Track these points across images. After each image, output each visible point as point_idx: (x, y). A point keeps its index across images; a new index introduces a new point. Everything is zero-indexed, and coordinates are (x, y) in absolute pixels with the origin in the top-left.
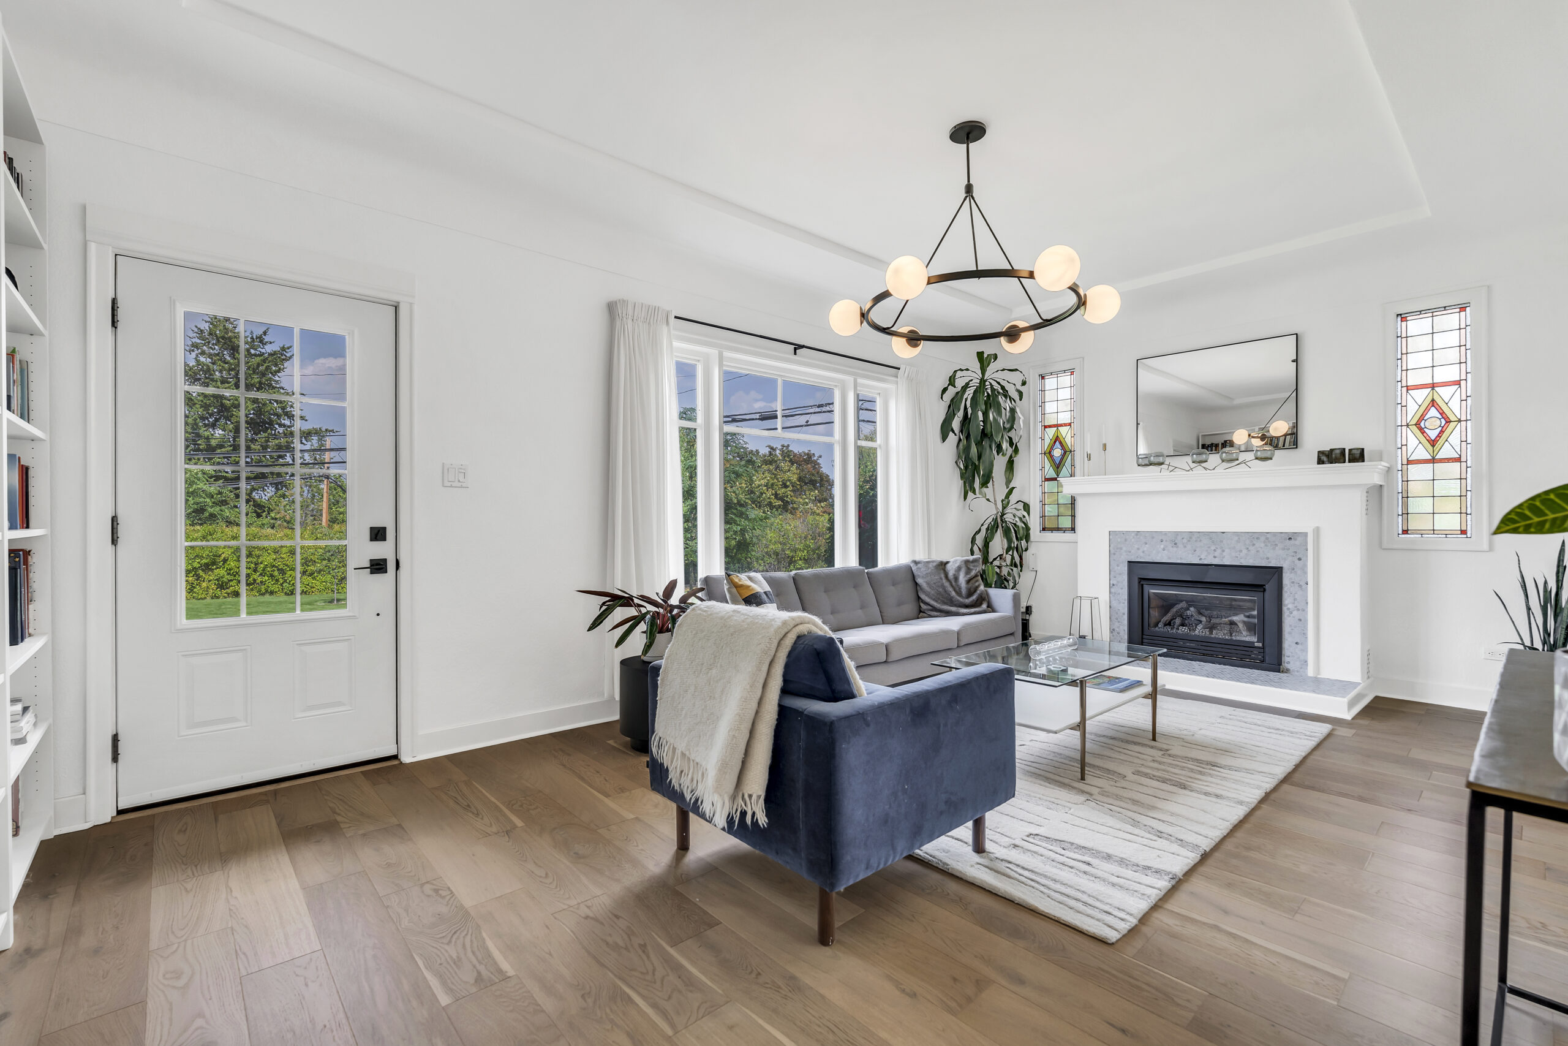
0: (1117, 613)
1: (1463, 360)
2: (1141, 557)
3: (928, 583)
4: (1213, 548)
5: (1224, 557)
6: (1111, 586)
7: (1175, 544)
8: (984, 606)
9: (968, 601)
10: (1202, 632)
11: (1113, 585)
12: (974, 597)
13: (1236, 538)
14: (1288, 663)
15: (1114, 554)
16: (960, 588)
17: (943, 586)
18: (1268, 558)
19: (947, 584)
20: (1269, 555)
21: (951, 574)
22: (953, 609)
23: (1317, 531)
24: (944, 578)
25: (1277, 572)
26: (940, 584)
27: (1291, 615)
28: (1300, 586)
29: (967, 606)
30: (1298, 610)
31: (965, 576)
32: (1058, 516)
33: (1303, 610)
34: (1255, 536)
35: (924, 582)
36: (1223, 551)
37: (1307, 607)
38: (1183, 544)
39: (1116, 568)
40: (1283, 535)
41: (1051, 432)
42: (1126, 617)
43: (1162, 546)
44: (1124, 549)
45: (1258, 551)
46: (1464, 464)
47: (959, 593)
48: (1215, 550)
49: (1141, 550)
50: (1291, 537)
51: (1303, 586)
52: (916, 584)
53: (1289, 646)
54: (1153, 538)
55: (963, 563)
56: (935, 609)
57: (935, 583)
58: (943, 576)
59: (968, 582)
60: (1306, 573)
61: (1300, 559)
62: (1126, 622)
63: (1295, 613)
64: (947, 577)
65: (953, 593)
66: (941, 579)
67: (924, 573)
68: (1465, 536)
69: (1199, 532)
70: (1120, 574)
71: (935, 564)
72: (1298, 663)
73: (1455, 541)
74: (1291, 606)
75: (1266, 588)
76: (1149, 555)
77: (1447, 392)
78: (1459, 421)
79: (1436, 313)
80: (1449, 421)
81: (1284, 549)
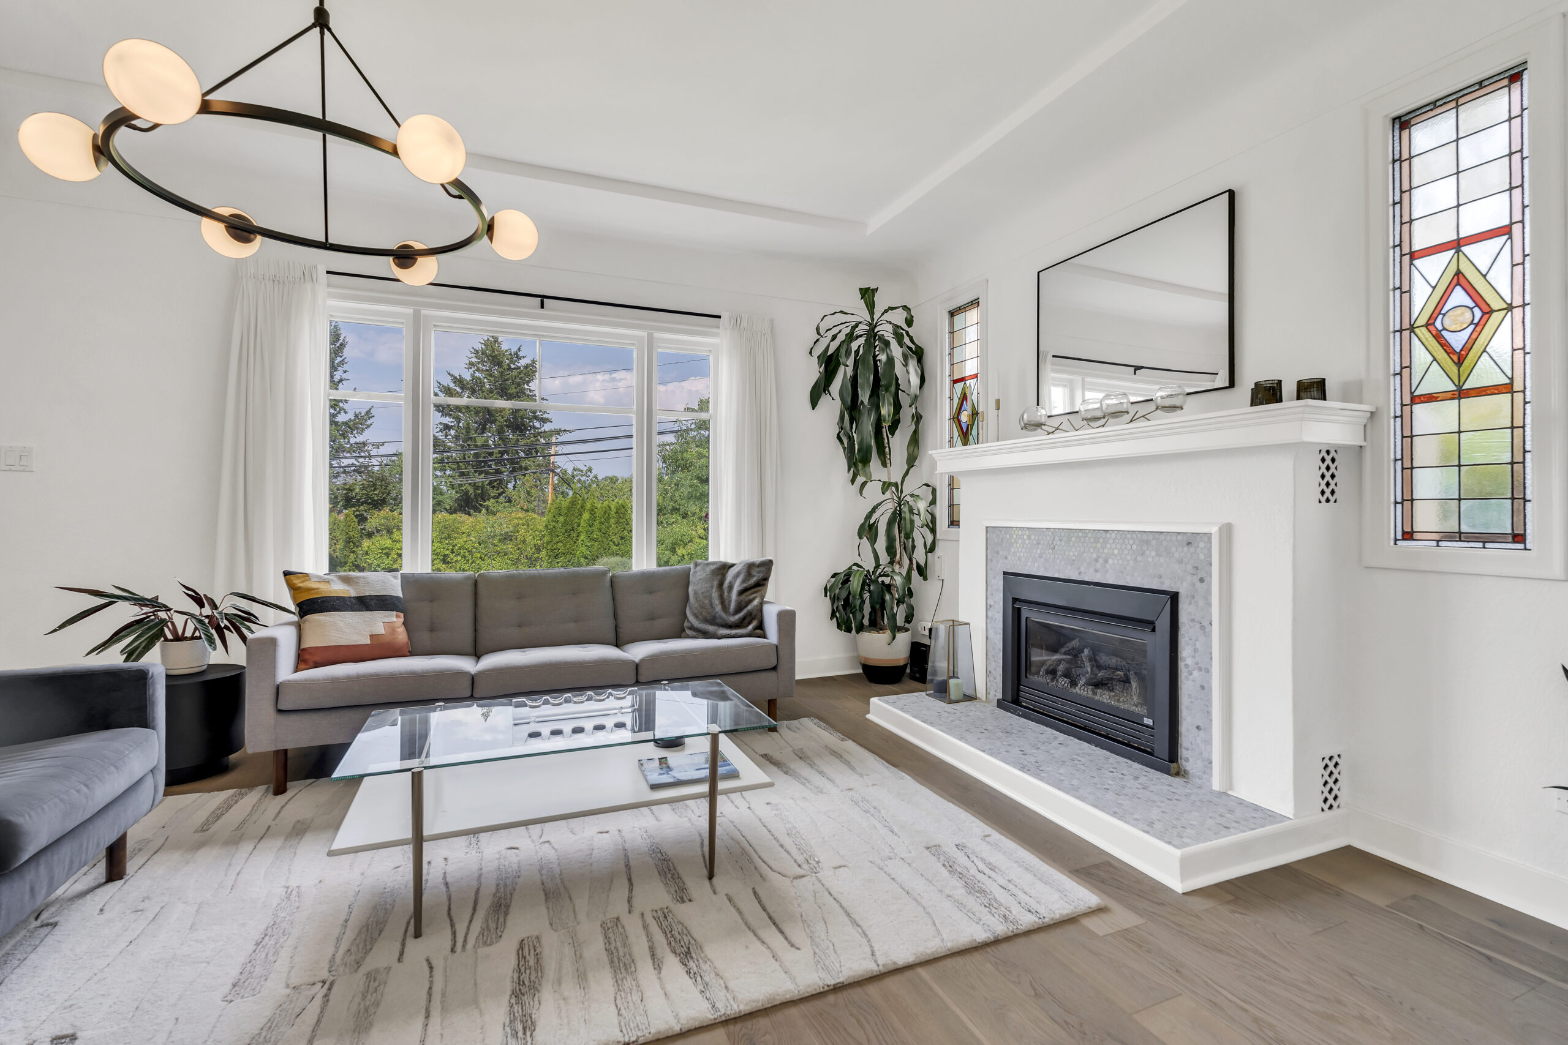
0: (994, 649)
1: (1516, 182)
2: (1017, 567)
3: (698, 593)
4: (1094, 555)
5: (1107, 572)
6: (987, 607)
7: (1053, 548)
10: (1083, 690)
11: (990, 606)
12: (740, 615)
13: (1123, 541)
14: (1187, 760)
15: (991, 561)
16: (729, 601)
18: (1160, 577)
19: (716, 594)
20: (1161, 570)
21: (727, 581)
23: (1227, 531)
24: (716, 586)
25: (1169, 600)
26: (710, 597)
27: (1191, 677)
28: (1203, 628)
29: (729, 627)
30: (1200, 669)
31: (742, 585)
33: (1206, 671)
34: (1145, 538)
35: (694, 592)
36: (1106, 561)
37: (1211, 666)
38: (1061, 548)
39: (992, 581)
40: (1180, 537)
41: (959, 387)
42: (1001, 655)
43: (1039, 551)
44: (1000, 553)
45: (1147, 564)
46: (1519, 397)
47: (726, 608)
48: (1096, 560)
49: (1017, 556)
50: (1190, 540)
51: (1205, 627)
52: (687, 592)
53: (1188, 731)
54: (1029, 537)
55: (747, 567)
57: (705, 596)
58: (717, 583)
59: (741, 592)
60: (1210, 605)
61: (1202, 580)
62: (1001, 663)
63: (1196, 673)
64: (720, 585)
65: (719, 607)
66: (712, 587)
67: (698, 578)
68: (1521, 546)
69: (1080, 530)
70: (996, 590)
71: (713, 567)
72: (1200, 764)
73: (1510, 552)
74: (1189, 661)
75: (1156, 626)
76: (1025, 564)
77: (1484, 252)
78: (1509, 308)
79: (1463, 100)
80: (1488, 312)
81: (1181, 560)
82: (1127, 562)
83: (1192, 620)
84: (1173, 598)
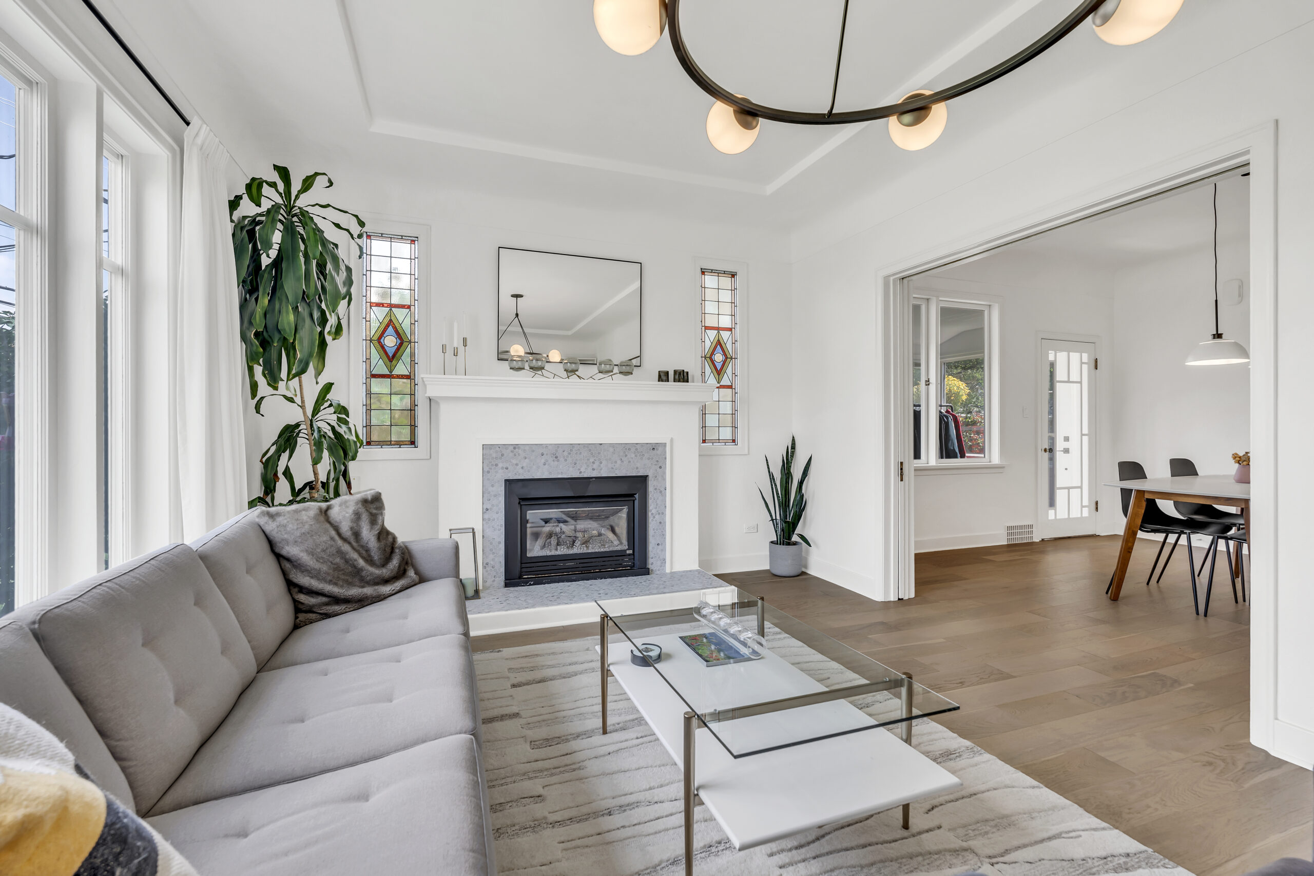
0: (491, 543)
1: (733, 312)
2: (520, 474)
3: (311, 553)
4: (592, 460)
5: (601, 469)
6: (485, 511)
7: (556, 458)
8: (411, 573)
9: (385, 572)
10: (581, 549)
11: (487, 510)
12: (395, 562)
13: (611, 450)
14: (652, 565)
15: (488, 472)
16: (368, 550)
17: (340, 553)
18: (637, 468)
19: (346, 548)
20: (638, 465)
21: (345, 528)
22: (368, 591)
23: (672, 440)
24: (337, 537)
25: (642, 480)
26: (333, 550)
27: (654, 519)
28: (661, 492)
29: (386, 581)
30: (659, 514)
31: (372, 529)
32: (391, 425)
33: (663, 513)
34: (627, 448)
35: (302, 551)
36: (601, 463)
37: (665, 510)
38: (564, 457)
39: (490, 489)
40: (648, 445)
41: (380, 313)
42: (502, 546)
43: (543, 461)
44: (500, 465)
45: (629, 462)
46: (734, 390)
47: (369, 560)
48: (593, 463)
49: (520, 466)
50: (654, 447)
51: (662, 492)
52: (279, 557)
53: (653, 548)
54: (533, 451)
55: (360, 506)
56: (336, 600)
57: (324, 551)
58: (333, 533)
60: (664, 479)
61: (660, 467)
62: (502, 552)
63: (657, 517)
64: (339, 535)
65: (361, 563)
66: (332, 539)
67: (298, 533)
68: (736, 446)
69: (579, 444)
70: (495, 496)
72: (659, 563)
73: (731, 447)
74: (654, 511)
75: (637, 496)
76: (529, 471)
77: (725, 335)
78: (731, 358)
79: (720, 275)
80: (727, 358)
81: (649, 459)
82: (616, 462)
83: (656, 489)
84: (644, 479)
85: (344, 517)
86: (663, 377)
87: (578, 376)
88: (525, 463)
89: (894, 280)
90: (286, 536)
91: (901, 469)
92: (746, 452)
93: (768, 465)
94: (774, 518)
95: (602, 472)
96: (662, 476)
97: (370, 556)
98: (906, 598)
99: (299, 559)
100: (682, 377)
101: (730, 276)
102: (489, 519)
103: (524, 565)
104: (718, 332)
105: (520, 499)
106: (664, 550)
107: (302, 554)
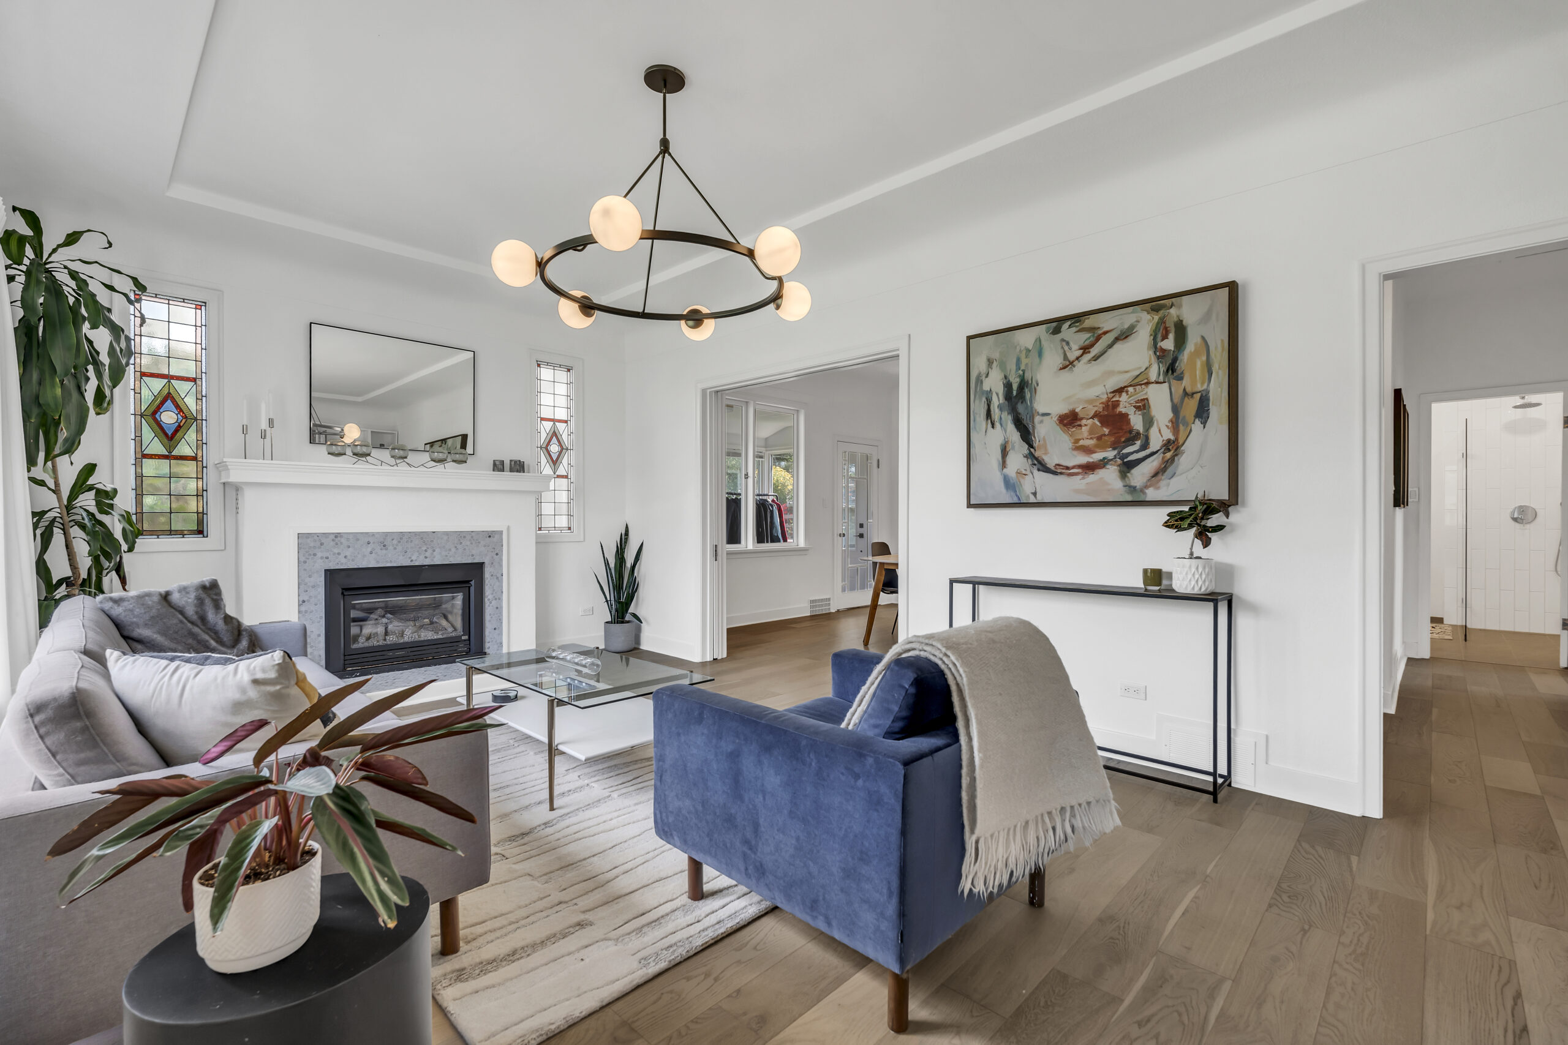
1: (569, 406)
2: (342, 564)
3: (164, 635)
4: (424, 548)
5: (434, 557)
6: (302, 603)
7: (384, 546)
10: (412, 638)
11: (304, 601)
12: (244, 643)
13: (445, 538)
14: (489, 648)
15: (305, 562)
16: (217, 632)
18: (473, 556)
19: (196, 630)
20: (474, 552)
23: (508, 528)
25: (478, 568)
27: (491, 605)
28: (497, 578)
30: (496, 599)
31: (217, 613)
32: (171, 513)
33: (499, 599)
34: (461, 535)
36: (434, 551)
37: (502, 596)
38: (393, 545)
39: (309, 580)
40: (483, 533)
41: (157, 384)
42: (322, 639)
43: (369, 550)
44: (319, 555)
45: (465, 549)
46: (569, 480)
47: (219, 642)
48: (426, 551)
49: (342, 556)
50: (490, 535)
51: (499, 578)
53: (490, 632)
54: (358, 540)
60: (501, 566)
61: (497, 554)
62: (321, 645)
63: (494, 602)
64: (186, 618)
65: (213, 643)
68: (570, 531)
69: (410, 532)
70: (313, 587)
72: (496, 646)
73: (566, 535)
74: (490, 597)
75: (472, 583)
76: (353, 560)
77: (561, 427)
78: (567, 449)
79: (555, 368)
80: (562, 449)
81: (485, 546)
82: (450, 550)
83: (492, 575)
84: (480, 566)
85: (187, 602)
86: (498, 466)
87: (408, 464)
88: (348, 552)
89: (710, 392)
90: (135, 620)
91: (716, 551)
92: (582, 539)
93: (603, 551)
94: (609, 599)
95: (435, 559)
96: (499, 563)
97: (219, 637)
98: (720, 658)
99: (153, 640)
100: (518, 467)
101: (566, 370)
102: (306, 612)
103: (347, 657)
104: (554, 423)
105: (343, 589)
106: (501, 634)
107: (155, 636)
